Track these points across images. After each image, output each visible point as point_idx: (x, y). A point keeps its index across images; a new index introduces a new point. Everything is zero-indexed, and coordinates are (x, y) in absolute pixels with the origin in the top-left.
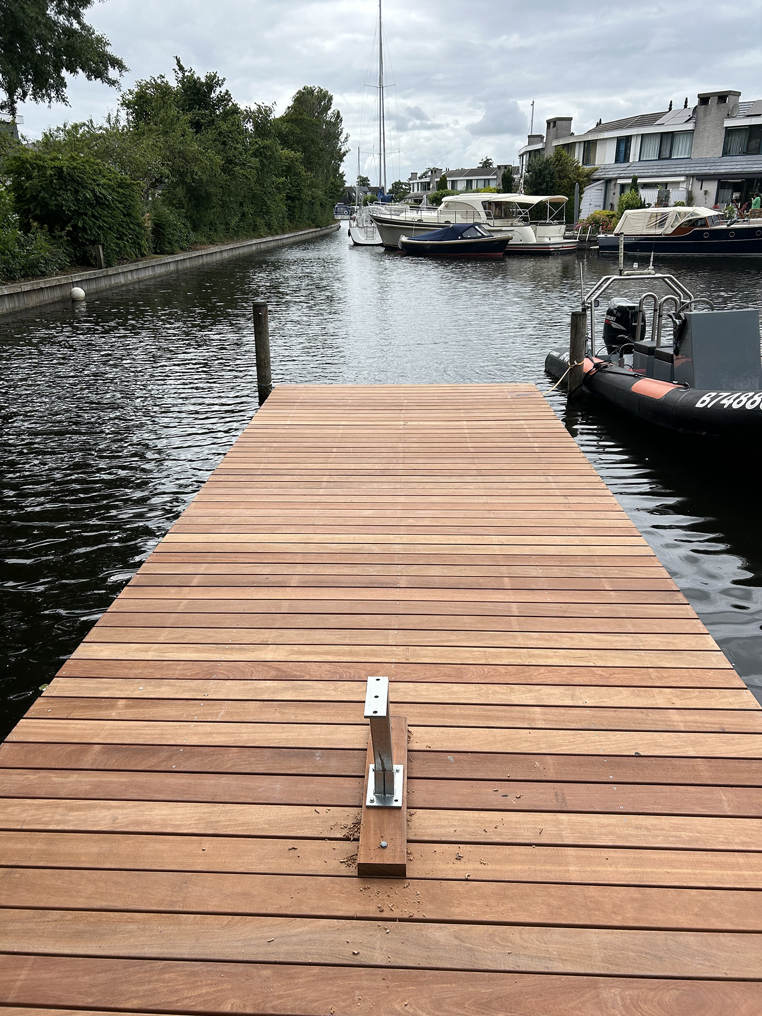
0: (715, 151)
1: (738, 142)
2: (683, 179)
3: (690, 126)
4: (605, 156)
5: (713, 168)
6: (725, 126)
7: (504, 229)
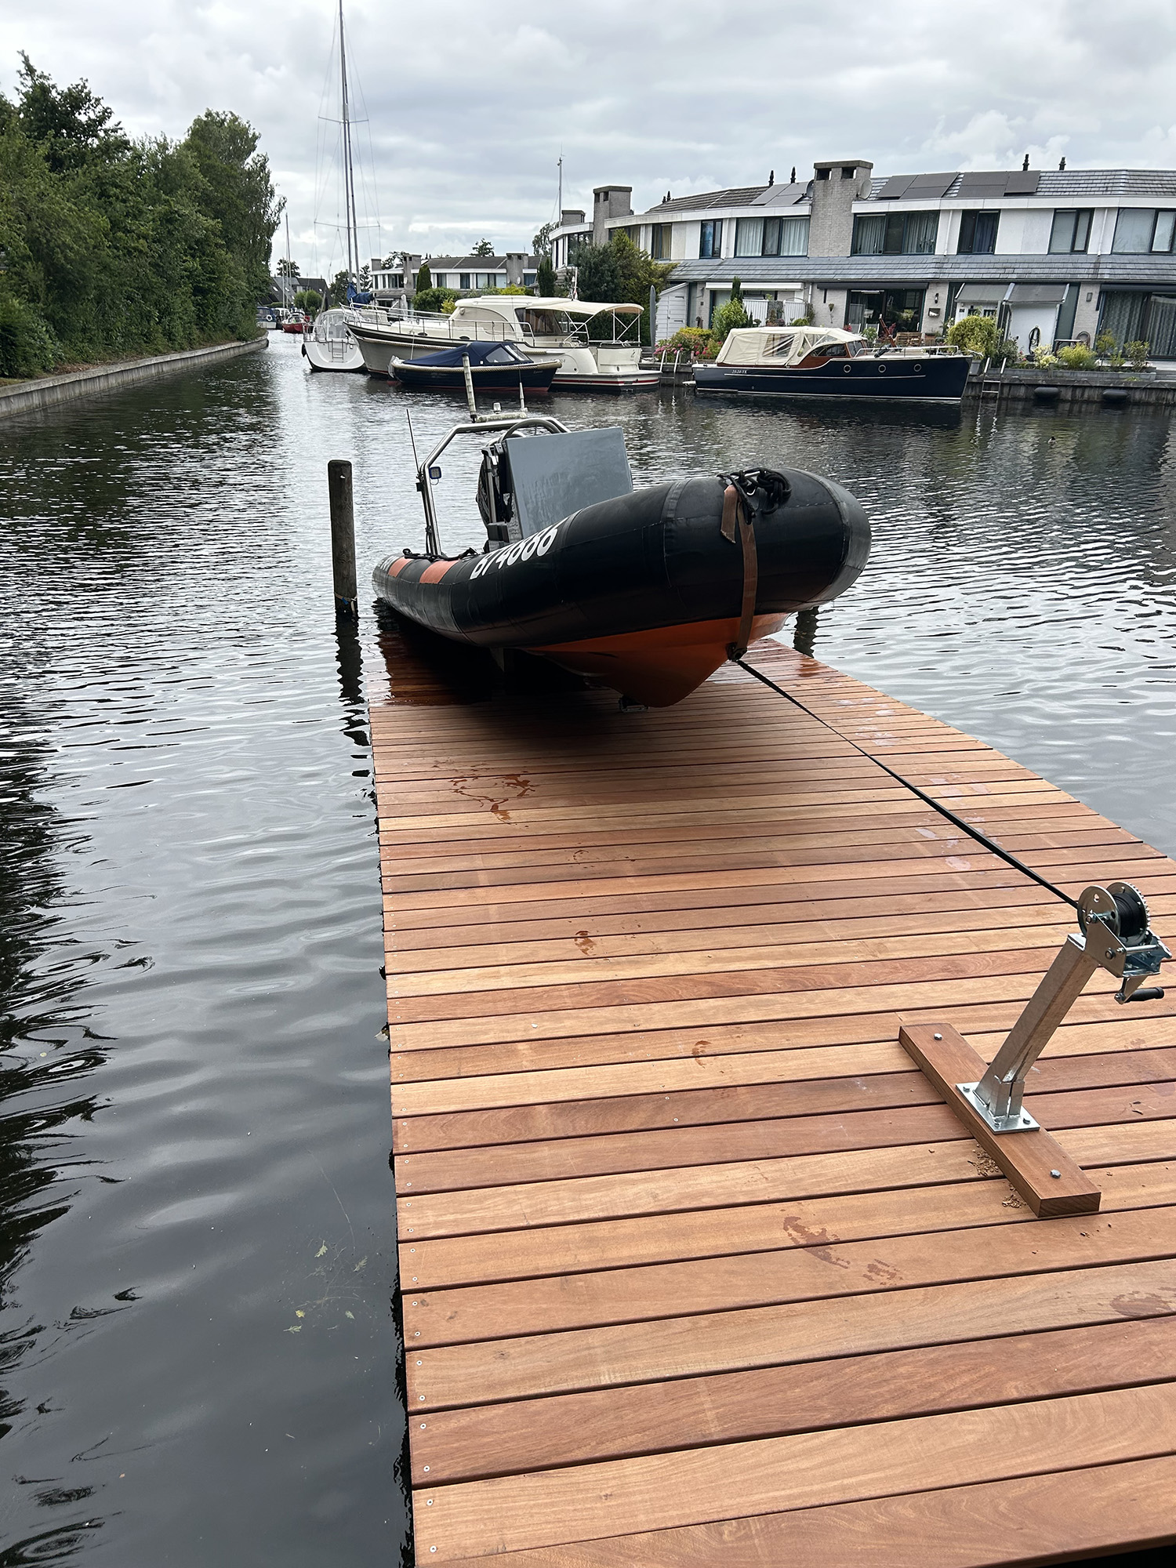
0: (840, 249)
1: (872, 237)
2: (798, 286)
3: (804, 210)
4: (685, 248)
5: (839, 272)
6: (853, 211)
7: (549, 351)
